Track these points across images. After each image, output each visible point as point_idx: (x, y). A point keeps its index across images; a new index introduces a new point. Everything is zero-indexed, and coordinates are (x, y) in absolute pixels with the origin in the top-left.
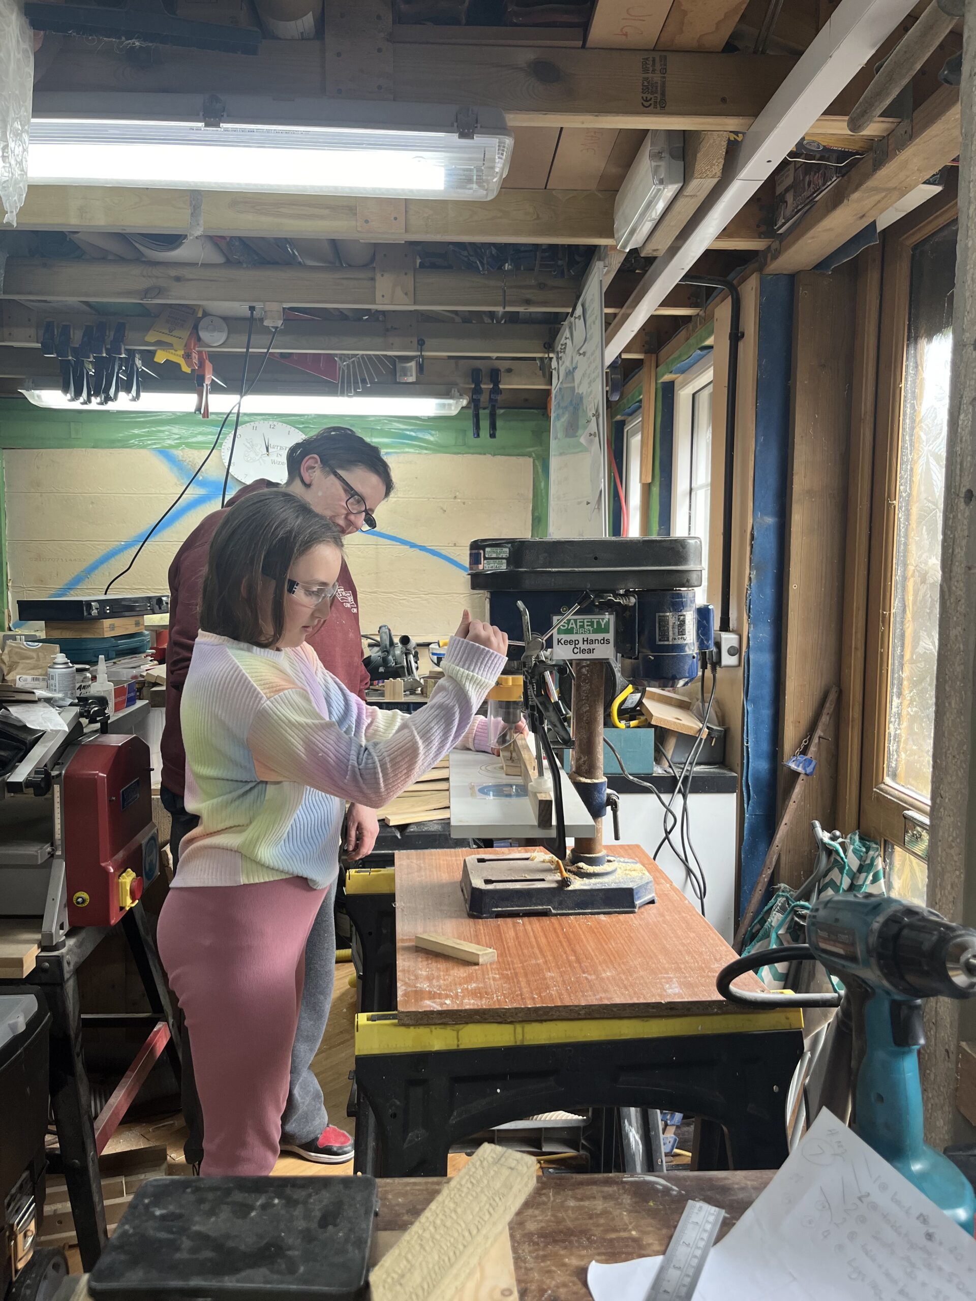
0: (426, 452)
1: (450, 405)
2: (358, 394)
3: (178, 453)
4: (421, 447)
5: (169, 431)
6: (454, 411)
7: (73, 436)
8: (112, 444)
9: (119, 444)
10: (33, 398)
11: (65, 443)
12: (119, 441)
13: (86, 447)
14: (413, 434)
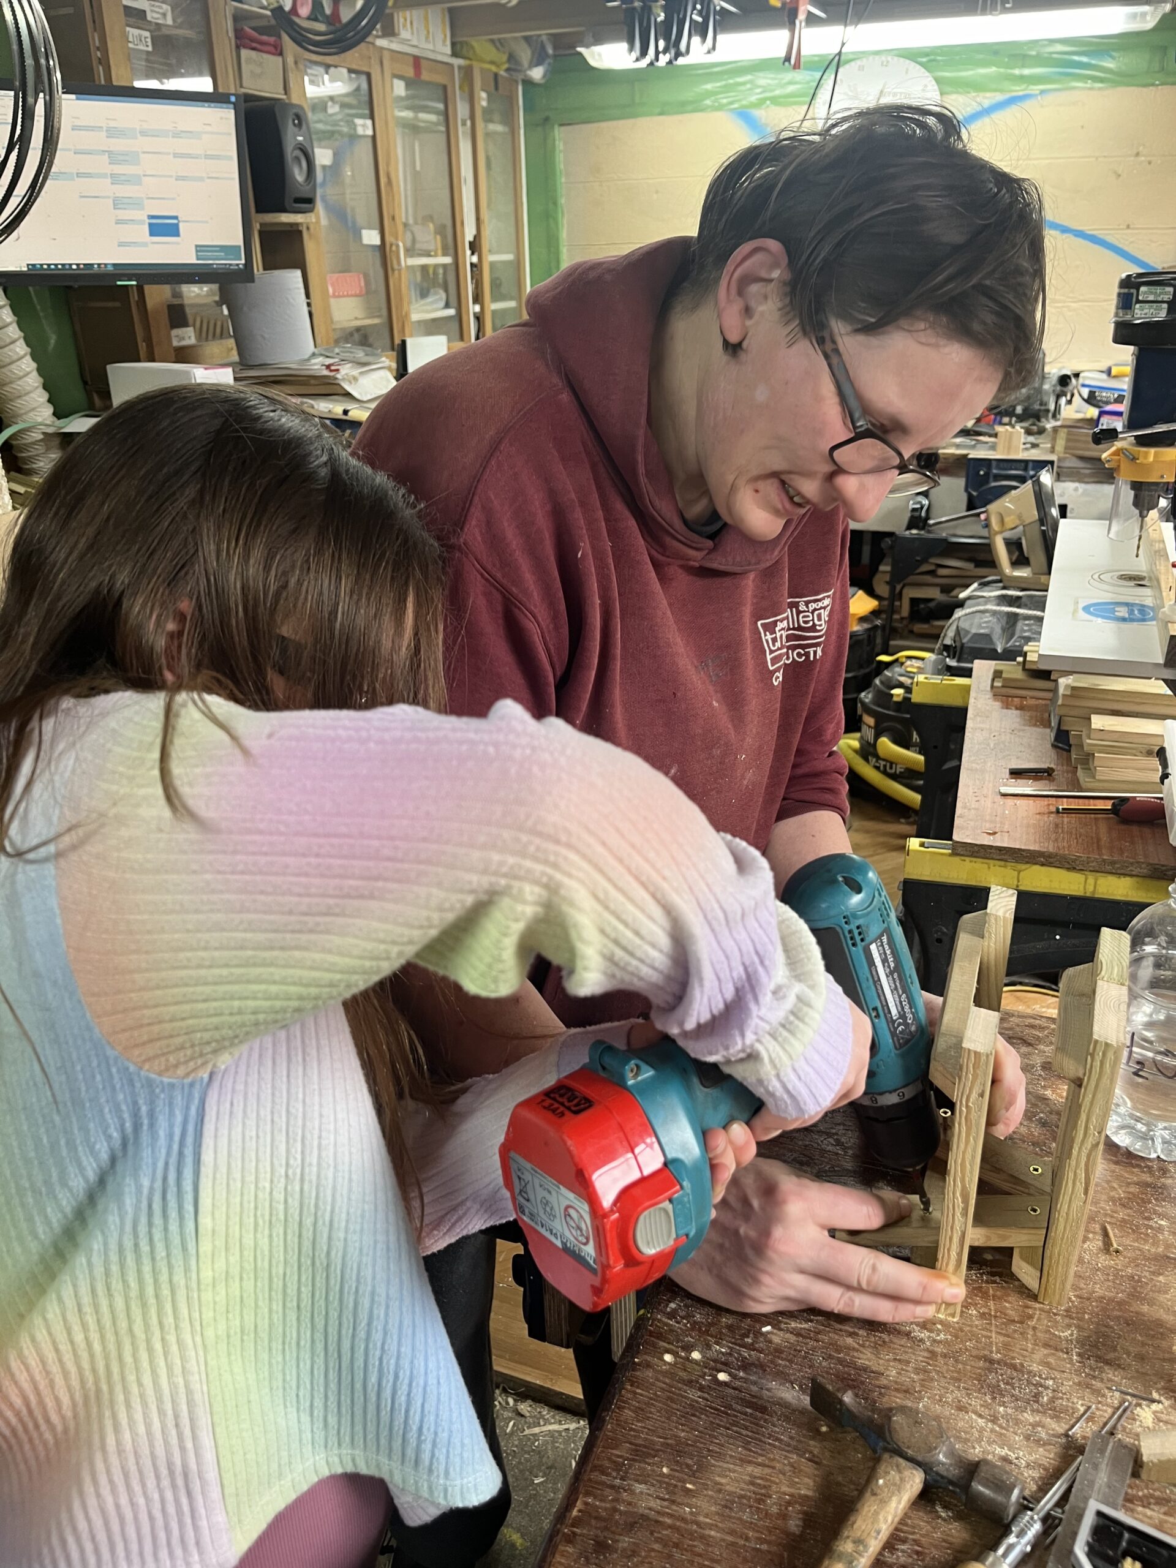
0: (1100, 85)
1: (1144, 15)
2: (1005, 10)
3: (758, 113)
4: (1095, 79)
5: (751, 82)
6: (1150, 23)
7: (637, 100)
8: (682, 107)
9: (690, 108)
10: (593, 55)
11: (628, 110)
12: (692, 102)
13: (652, 114)
14: (1084, 59)
